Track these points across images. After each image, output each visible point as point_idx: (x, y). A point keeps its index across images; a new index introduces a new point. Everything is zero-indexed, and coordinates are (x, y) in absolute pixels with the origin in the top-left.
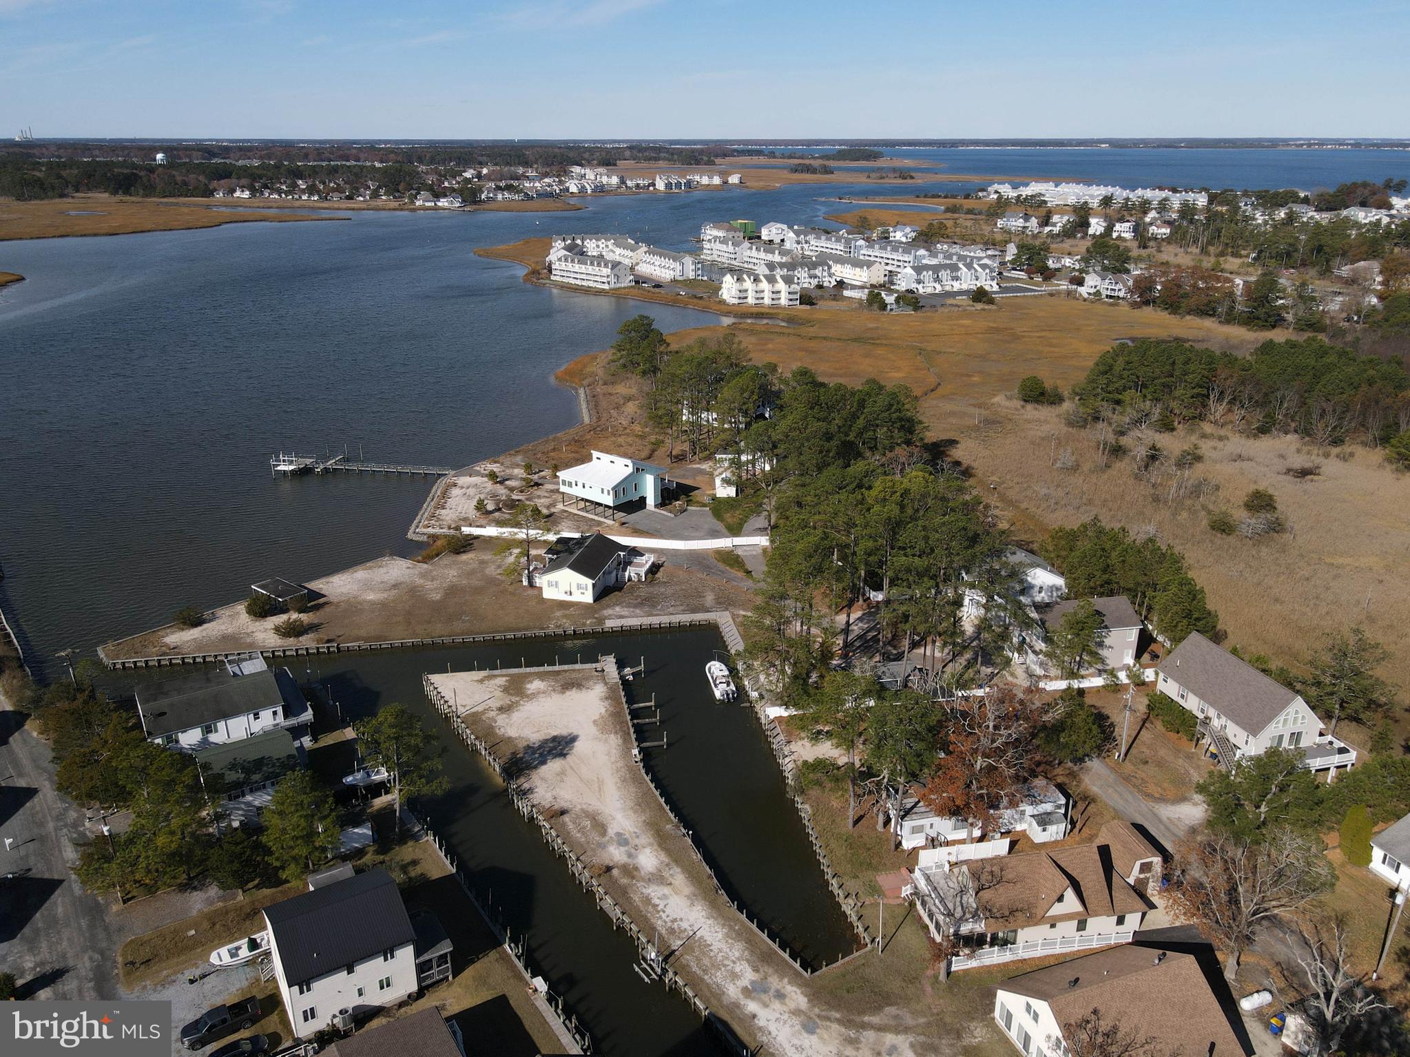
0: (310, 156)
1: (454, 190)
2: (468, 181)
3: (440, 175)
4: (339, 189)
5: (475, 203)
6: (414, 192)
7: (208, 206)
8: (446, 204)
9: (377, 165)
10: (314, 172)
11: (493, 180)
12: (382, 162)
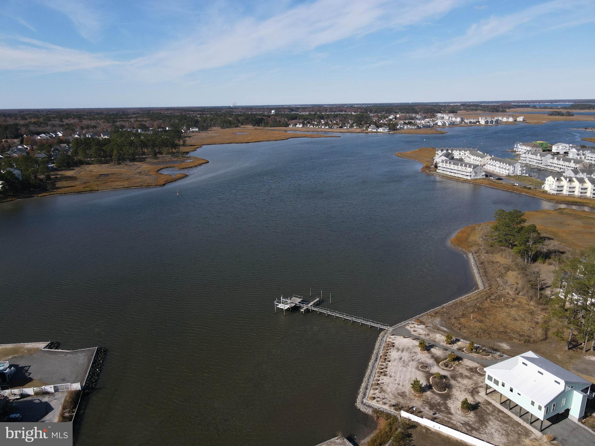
0: (328, 111)
1: (385, 124)
2: (391, 120)
3: (379, 118)
4: (337, 124)
5: (394, 130)
6: (368, 125)
7: (286, 131)
8: (382, 130)
9: (353, 113)
10: (328, 117)
11: (402, 120)
12: (355, 112)
